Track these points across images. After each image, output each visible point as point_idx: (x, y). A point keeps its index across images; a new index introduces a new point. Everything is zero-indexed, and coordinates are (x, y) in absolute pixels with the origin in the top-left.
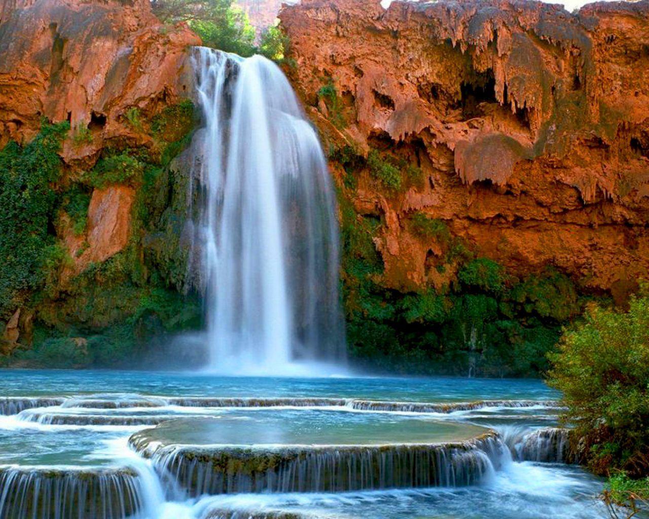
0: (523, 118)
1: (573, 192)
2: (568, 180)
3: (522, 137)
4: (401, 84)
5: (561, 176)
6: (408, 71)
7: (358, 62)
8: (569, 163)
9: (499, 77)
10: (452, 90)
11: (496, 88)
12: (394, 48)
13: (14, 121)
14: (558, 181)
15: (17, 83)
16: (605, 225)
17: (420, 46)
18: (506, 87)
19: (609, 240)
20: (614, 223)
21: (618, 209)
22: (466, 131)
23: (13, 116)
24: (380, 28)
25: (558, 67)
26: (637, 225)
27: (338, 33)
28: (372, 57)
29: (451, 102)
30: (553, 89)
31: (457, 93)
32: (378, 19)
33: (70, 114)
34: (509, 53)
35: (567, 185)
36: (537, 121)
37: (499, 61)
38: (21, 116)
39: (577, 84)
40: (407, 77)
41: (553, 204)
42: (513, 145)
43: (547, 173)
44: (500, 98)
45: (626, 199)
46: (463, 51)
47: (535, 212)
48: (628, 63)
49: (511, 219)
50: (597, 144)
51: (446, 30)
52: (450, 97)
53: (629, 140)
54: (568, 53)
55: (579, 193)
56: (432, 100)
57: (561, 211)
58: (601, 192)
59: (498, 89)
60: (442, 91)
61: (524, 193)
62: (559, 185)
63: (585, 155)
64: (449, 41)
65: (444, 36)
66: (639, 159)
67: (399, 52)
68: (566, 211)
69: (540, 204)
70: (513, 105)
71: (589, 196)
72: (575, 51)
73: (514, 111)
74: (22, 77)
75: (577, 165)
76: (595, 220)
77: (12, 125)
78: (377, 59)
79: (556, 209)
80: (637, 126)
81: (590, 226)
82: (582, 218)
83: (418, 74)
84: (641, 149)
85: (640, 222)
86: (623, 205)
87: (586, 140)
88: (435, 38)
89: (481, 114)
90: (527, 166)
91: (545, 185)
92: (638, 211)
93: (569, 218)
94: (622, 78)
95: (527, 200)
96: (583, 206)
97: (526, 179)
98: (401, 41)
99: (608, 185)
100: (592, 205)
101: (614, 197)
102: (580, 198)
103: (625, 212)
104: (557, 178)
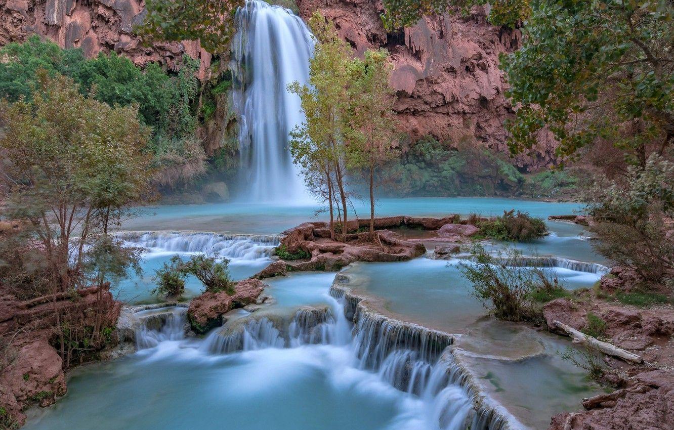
0: (417, 55)
1: (440, 97)
2: (439, 90)
3: (417, 65)
4: (359, 34)
5: (436, 87)
6: (362, 27)
7: (337, 21)
8: (439, 81)
9: (407, 33)
10: (383, 38)
12: (354, 12)
13: (169, 56)
14: (435, 91)
16: (455, 113)
17: (368, 12)
18: (410, 38)
19: (456, 121)
20: (459, 113)
21: (461, 105)
22: (391, 62)
23: (168, 54)
24: (348, 1)
25: (433, 25)
26: (469, 113)
27: (327, 3)
28: (344, 18)
29: (382, 44)
30: (431, 38)
31: (385, 39)
33: (200, 53)
35: (439, 93)
36: (425, 57)
38: (173, 54)
39: (442, 36)
40: (362, 30)
41: (432, 102)
42: (414, 70)
43: (430, 86)
44: (407, 44)
45: (464, 100)
47: (426, 107)
48: (464, 23)
49: (412, 110)
50: (451, 70)
51: (381, 4)
52: (381, 42)
53: (465, 66)
54: (438, 18)
55: (444, 97)
56: (373, 43)
57: (435, 106)
58: (453, 96)
59: (407, 39)
60: (378, 38)
61: (419, 97)
62: (435, 92)
63: (447, 76)
65: (380, 7)
66: (469, 77)
67: (357, 15)
68: (438, 106)
69: (426, 103)
70: (414, 48)
71: (449, 99)
72: (441, 17)
73: (414, 52)
75: (443, 82)
76: (451, 111)
77: (168, 59)
78: (346, 19)
79: (433, 105)
80: (469, 59)
81: (448, 114)
82: (445, 110)
83: (367, 28)
84: (470, 72)
85: (470, 112)
86: (463, 103)
87: (447, 68)
88: (376, 8)
89: (397, 51)
90: (420, 83)
91: (429, 93)
92: (469, 106)
93: (439, 110)
94: (462, 32)
95: (420, 101)
96: (445, 104)
97: (420, 89)
98: (358, 9)
99: (457, 92)
100: (449, 103)
101: (459, 99)
102: (444, 99)
103: (464, 106)
104: (435, 89)
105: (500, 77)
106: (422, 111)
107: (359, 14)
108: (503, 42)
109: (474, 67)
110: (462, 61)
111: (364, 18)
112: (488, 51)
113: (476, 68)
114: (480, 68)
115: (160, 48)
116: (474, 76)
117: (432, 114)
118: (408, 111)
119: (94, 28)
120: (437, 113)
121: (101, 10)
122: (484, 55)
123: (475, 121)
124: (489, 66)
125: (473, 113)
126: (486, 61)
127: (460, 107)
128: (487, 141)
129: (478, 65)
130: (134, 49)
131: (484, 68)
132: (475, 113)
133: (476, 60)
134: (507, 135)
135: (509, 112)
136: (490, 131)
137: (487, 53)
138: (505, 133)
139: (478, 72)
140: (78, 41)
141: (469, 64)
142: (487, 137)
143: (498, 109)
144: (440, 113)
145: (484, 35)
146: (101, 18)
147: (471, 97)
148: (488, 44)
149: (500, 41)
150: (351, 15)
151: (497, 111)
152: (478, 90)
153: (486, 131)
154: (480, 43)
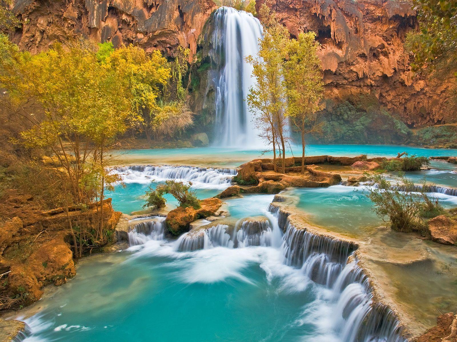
0: (339, 45)
1: (355, 74)
2: (355, 70)
3: (339, 52)
4: (299, 30)
5: (352, 68)
6: (301, 25)
7: (284, 21)
8: (354, 63)
9: (332, 29)
11: (332, 33)
12: (296, 15)
13: (169, 47)
14: (351, 70)
15: (170, 32)
16: (365, 86)
17: (305, 15)
18: (334, 33)
19: (366, 91)
20: (368, 86)
21: (369, 80)
22: (321, 50)
23: (168, 46)
24: (292, 7)
25: (351, 24)
27: (277, 9)
28: (288, 19)
30: (349, 33)
32: (291, 3)
33: (189, 45)
34: (336, 19)
35: (354, 71)
36: (345, 46)
37: (332, 22)
38: (172, 45)
39: (357, 31)
40: (301, 28)
41: (349, 78)
42: (337, 56)
43: (348, 67)
44: (332, 37)
45: (372, 76)
46: (320, 18)
47: (345, 82)
48: (372, 22)
49: (335, 84)
50: (363, 56)
51: (314, 9)
53: (373, 53)
54: (354, 19)
57: (351, 81)
58: (364, 74)
61: (340, 74)
63: (360, 60)
64: (315, 14)
65: (314, 11)
66: (376, 61)
67: (298, 17)
68: (353, 81)
69: (345, 78)
70: (337, 40)
71: (361, 76)
72: (357, 18)
73: (337, 43)
74: (171, 29)
75: (357, 64)
76: (362, 84)
77: (168, 49)
78: (290, 20)
79: (350, 80)
80: (375, 48)
81: (360, 86)
82: (358, 84)
83: (305, 26)
84: (376, 57)
85: (376, 85)
86: (371, 79)
87: (360, 54)
88: (310, 12)
89: (325, 43)
90: (341, 64)
91: (347, 71)
92: (375, 81)
93: (354, 84)
94: (371, 29)
95: (341, 77)
96: (358, 79)
97: (341, 69)
98: (298, 13)
99: (366, 71)
100: (361, 79)
101: (368, 76)
102: (358, 76)
103: (371, 81)
104: (351, 69)
105: (397, 61)
106: (342, 84)
107: (299, 16)
108: (400, 36)
109: (379, 54)
110: (371, 50)
111: (303, 19)
112: (389, 43)
113: (381, 55)
114: (383, 54)
115: (163, 42)
116: (379, 60)
117: (349, 86)
118: (333, 84)
119: (120, 29)
120: (353, 85)
121: (124, 17)
122: (386, 45)
123: (379, 91)
124: (390, 53)
125: (378, 86)
126: (388, 49)
127: (369, 81)
128: (386, 106)
129: (382, 52)
131: (386, 55)
132: (379, 86)
133: (381, 49)
134: (401, 101)
135: (402, 86)
136: (389, 98)
137: (388, 44)
138: (400, 100)
139: (382, 57)
140: (110, 38)
141: (375, 52)
142: (387, 103)
143: (395, 84)
144: (355, 85)
145: (386, 31)
146: (124, 22)
147: (376, 75)
148: (389, 37)
149: (398, 35)
150: (293, 17)
151: (394, 85)
152: (382, 70)
153: (386, 98)
154: (383, 37)
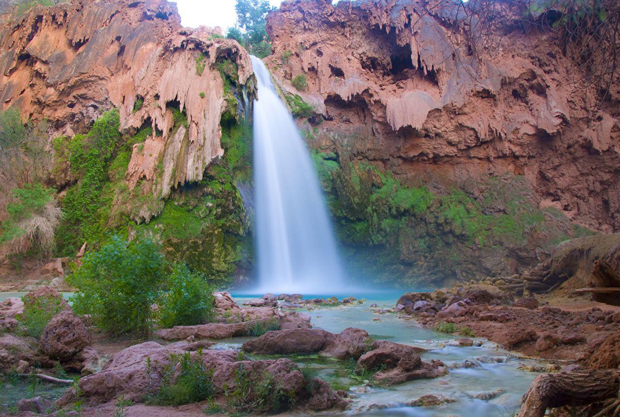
0: (432, 78)
1: (472, 133)
2: (468, 124)
3: (433, 92)
4: (349, 59)
5: (462, 119)
6: (353, 50)
7: (319, 46)
8: (466, 110)
9: (414, 49)
10: (385, 62)
11: (412, 57)
12: (343, 34)
14: (460, 124)
16: (499, 157)
17: (360, 32)
18: (419, 56)
20: (504, 156)
21: (507, 144)
22: (395, 91)
23: (93, 103)
24: (333, 20)
25: (456, 39)
26: (523, 157)
27: (305, 27)
28: (329, 42)
30: (454, 55)
31: (388, 64)
32: (331, 14)
33: (124, 97)
34: (419, 31)
35: (468, 128)
36: (443, 79)
37: (413, 38)
38: (97, 102)
39: (470, 51)
40: (353, 54)
41: (459, 142)
43: (452, 119)
44: (416, 64)
45: (511, 137)
46: (388, 32)
48: (506, 35)
49: (431, 156)
50: (486, 95)
51: (375, 18)
52: (385, 67)
53: (511, 91)
54: (461, 29)
55: (476, 132)
56: (372, 70)
57: (465, 148)
58: (492, 131)
59: (414, 58)
60: (378, 63)
61: (437, 135)
62: (460, 127)
63: (479, 103)
64: (377, 26)
65: (373, 22)
66: (520, 105)
67: (346, 36)
68: (469, 148)
69: (450, 143)
70: (425, 68)
71: (483, 135)
72: (466, 27)
73: (426, 73)
75: (473, 111)
76: (491, 154)
78: (332, 43)
79: (463, 147)
80: (515, 80)
81: (488, 159)
82: (481, 153)
83: (360, 51)
84: (521, 98)
85: (524, 154)
86: (510, 141)
87: (478, 92)
88: (369, 24)
89: (404, 77)
90: (437, 114)
91: (452, 128)
92: (521, 145)
93: (473, 153)
94: (503, 46)
95: (440, 141)
96: (481, 143)
97: (438, 125)
98: (347, 29)
99: (497, 126)
100: (484, 143)
101: (503, 135)
102: (477, 137)
103: (512, 147)
104: (460, 122)
105: (568, 101)
106: (447, 156)
107: (348, 35)
108: (569, 54)
109: (526, 91)
110: (503, 83)
111: (356, 39)
112: (547, 68)
113: (530, 92)
114: (535, 91)
116: (527, 103)
117: (462, 159)
118: (426, 158)
120: (470, 158)
122: (539, 71)
123: (536, 167)
124: (548, 87)
125: (530, 157)
126: (542, 79)
127: (506, 147)
128: (559, 200)
129: (532, 87)
130: (56, 102)
131: (541, 91)
132: (533, 157)
133: (528, 80)
134: (591, 188)
135: (590, 154)
136: (562, 183)
137: (545, 72)
138: (588, 185)
139: (532, 96)
141: (516, 87)
142: (560, 193)
143: (572, 150)
144: (474, 157)
145: (537, 46)
146: (38, 74)
147: (522, 132)
148: (544, 58)
149: (564, 53)
150: (338, 37)
151: (570, 153)
152: (533, 121)
153: (555, 183)
154: (532, 58)
